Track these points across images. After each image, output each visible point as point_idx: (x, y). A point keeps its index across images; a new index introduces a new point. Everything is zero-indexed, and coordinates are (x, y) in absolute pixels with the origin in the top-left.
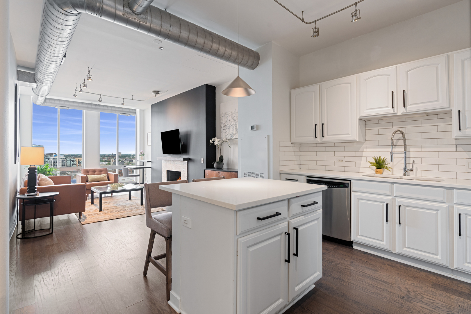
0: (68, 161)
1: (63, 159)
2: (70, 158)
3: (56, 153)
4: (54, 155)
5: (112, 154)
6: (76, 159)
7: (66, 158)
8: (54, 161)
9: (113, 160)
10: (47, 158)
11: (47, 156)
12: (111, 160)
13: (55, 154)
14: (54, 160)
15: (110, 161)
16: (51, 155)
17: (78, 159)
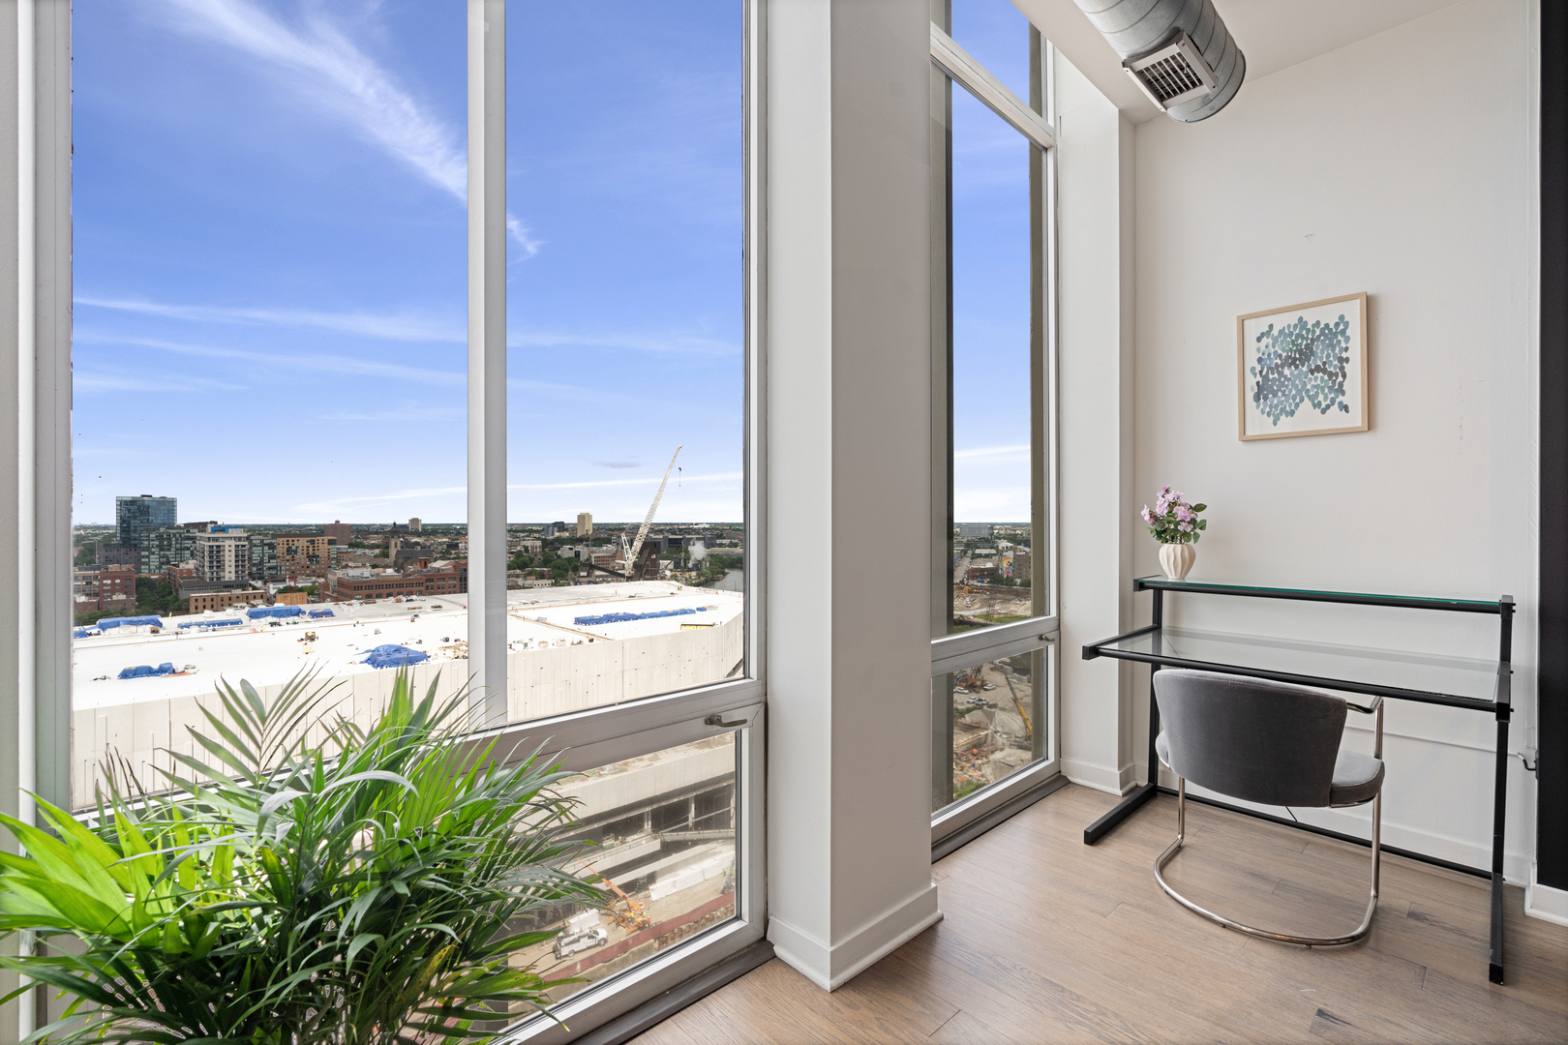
0: (255, 546)
1: (240, 539)
2: (260, 537)
3: (216, 523)
4: (210, 526)
5: (395, 523)
6: (280, 540)
7: (248, 538)
9: (396, 544)
10: (188, 538)
11: (188, 531)
12: (393, 543)
13: (213, 525)
14: (211, 544)
15: (387, 547)
16: (201, 526)
17: (285, 539)
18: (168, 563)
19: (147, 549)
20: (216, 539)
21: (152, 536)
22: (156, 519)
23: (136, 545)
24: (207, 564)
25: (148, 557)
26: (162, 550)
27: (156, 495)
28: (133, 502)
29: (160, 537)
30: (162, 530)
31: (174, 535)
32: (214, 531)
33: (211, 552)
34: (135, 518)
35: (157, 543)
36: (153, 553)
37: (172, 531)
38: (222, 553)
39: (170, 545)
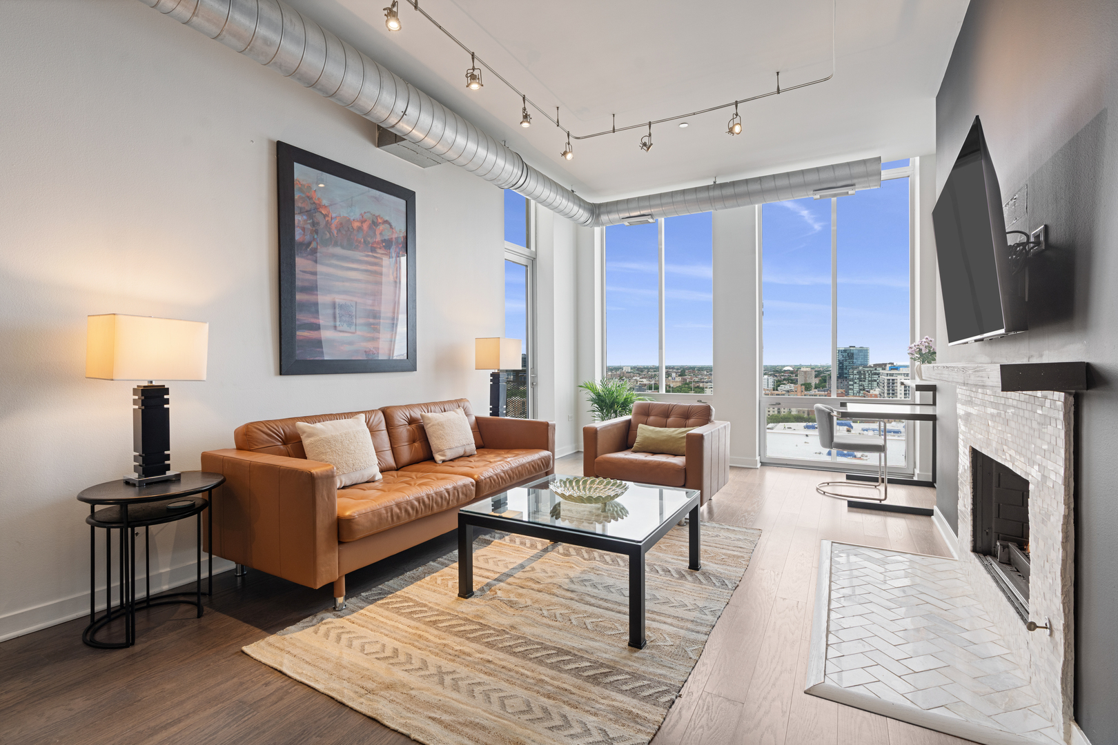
1: (907, 375)
3: (893, 364)
4: (888, 366)
8: (889, 380)
10: (875, 374)
11: (876, 369)
13: (890, 365)
14: (889, 378)
16: (883, 366)
18: (864, 390)
19: (852, 380)
20: (891, 375)
21: (855, 372)
22: (858, 361)
23: (846, 377)
24: (886, 391)
25: (853, 385)
26: (860, 381)
27: (858, 346)
28: (845, 351)
29: (859, 373)
30: (861, 368)
31: (868, 371)
32: (891, 369)
33: (889, 383)
34: (846, 360)
35: (858, 376)
36: (856, 383)
37: (867, 369)
38: (895, 385)
39: (865, 378)
